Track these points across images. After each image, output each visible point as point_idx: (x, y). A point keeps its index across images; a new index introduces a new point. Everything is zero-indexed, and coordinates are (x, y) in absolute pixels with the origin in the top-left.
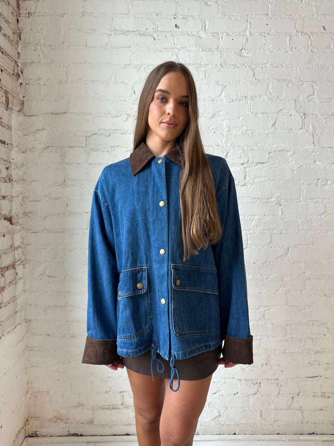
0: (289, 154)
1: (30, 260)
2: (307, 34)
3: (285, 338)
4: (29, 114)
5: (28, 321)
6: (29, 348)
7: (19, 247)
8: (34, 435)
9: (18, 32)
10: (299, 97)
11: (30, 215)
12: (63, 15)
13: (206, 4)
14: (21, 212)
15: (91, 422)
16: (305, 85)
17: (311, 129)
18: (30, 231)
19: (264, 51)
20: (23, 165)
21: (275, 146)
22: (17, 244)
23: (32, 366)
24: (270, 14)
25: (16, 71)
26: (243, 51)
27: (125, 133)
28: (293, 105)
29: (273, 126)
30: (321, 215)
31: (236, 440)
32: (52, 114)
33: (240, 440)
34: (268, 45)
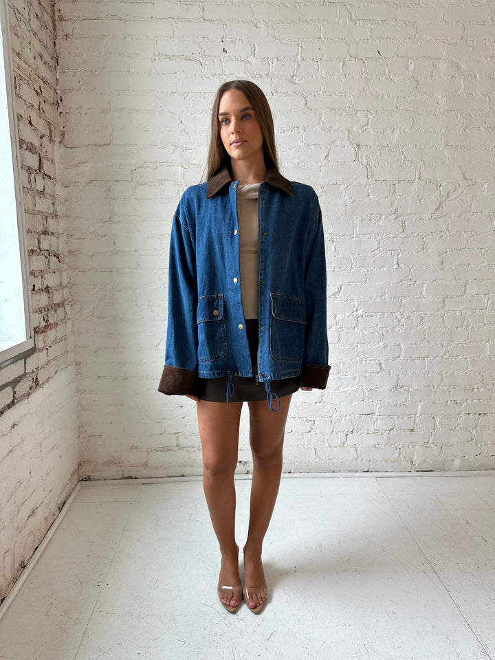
0: (342, 188)
1: (78, 301)
2: (361, 59)
3: (338, 376)
4: (71, 146)
5: (77, 364)
6: (79, 391)
7: (66, 286)
8: (88, 479)
9: (55, 56)
10: (352, 128)
11: (76, 253)
12: (103, 38)
13: (256, 26)
14: (66, 250)
15: (146, 465)
16: (359, 114)
17: (365, 161)
18: (77, 270)
19: (317, 78)
20: (66, 201)
21: (327, 180)
22: (65, 283)
23: (84, 410)
24: (322, 37)
25: (55, 100)
26: (294, 78)
27: (173, 165)
28: (347, 135)
29: (325, 158)
30: (374, 251)
31: (290, 478)
32: (95, 145)
33: (295, 478)
34: (321, 71)
